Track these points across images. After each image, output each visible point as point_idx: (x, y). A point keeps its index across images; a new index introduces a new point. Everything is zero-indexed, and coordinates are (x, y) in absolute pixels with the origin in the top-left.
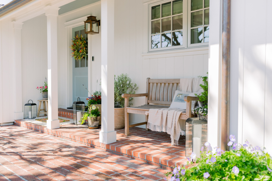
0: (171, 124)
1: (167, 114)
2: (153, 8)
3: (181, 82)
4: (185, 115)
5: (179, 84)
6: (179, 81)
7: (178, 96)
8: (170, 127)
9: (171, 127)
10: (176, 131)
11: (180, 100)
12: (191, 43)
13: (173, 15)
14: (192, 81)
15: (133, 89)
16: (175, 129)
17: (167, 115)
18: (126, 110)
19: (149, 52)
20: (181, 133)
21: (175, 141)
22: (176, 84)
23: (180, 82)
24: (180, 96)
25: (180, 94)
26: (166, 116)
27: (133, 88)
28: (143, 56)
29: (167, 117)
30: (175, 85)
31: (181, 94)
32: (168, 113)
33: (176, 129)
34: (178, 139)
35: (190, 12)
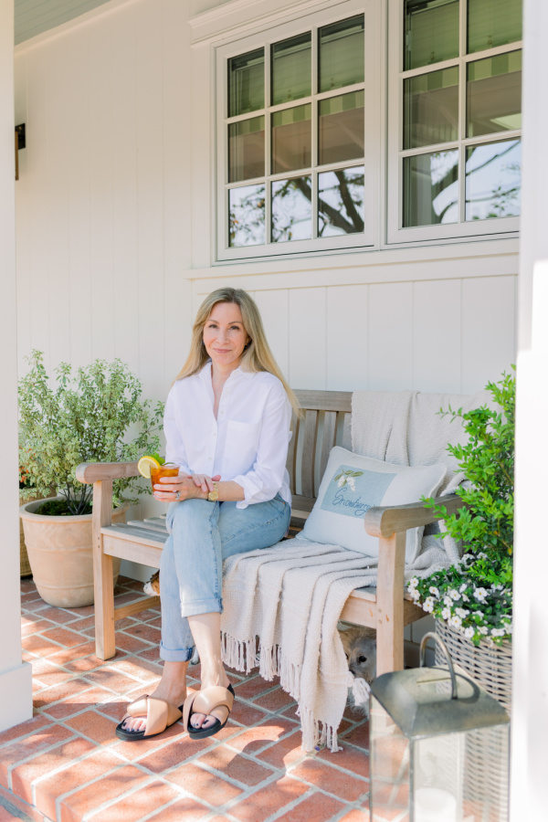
0: (302, 643)
1: (282, 586)
2: (234, 64)
3: (354, 410)
4: (372, 606)
5: (347, 416)
6: (349, 402)
7: (342, 479)
8: (296, 662)
9: (299, 660)
10: (325, 680)
11: (351, 504)
12: (405, 223)
13: (319, 91)
14: (410, 408)
15: (153, 427)
16: (319, 671)
17: (281, 594)
18: (99, 542)
19: (219, 261)
20: (350, 690)
21: (321, 727)
22: (334, 415)
23: (350, 407)
24: (351, 480)
25: (347, 474)
26: (277, 600)
27: (149, 421)
28: (192, 280)
29: (279, 605)
30: (330, 419)
31: (357, 474)
32: (287, 586)
33: (325, 670)
34: (334, 718)
35: (398, 75)
